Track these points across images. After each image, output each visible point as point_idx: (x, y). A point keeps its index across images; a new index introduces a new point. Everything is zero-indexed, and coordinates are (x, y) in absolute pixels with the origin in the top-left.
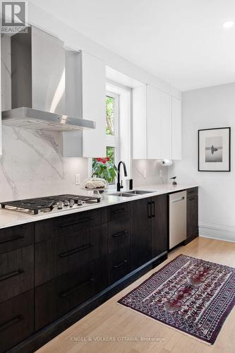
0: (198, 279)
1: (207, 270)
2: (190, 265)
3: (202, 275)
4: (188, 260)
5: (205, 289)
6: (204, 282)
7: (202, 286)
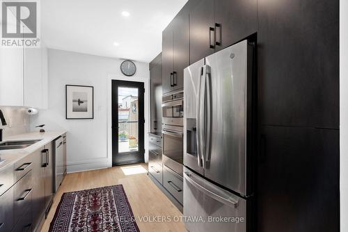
0: (95, 205)
1: (95, 195)
2: (79, 198)
3: (95, 201)
4: (74, 195)
5: (107, 209)
6: (100, 205)
7: (102, 208)
